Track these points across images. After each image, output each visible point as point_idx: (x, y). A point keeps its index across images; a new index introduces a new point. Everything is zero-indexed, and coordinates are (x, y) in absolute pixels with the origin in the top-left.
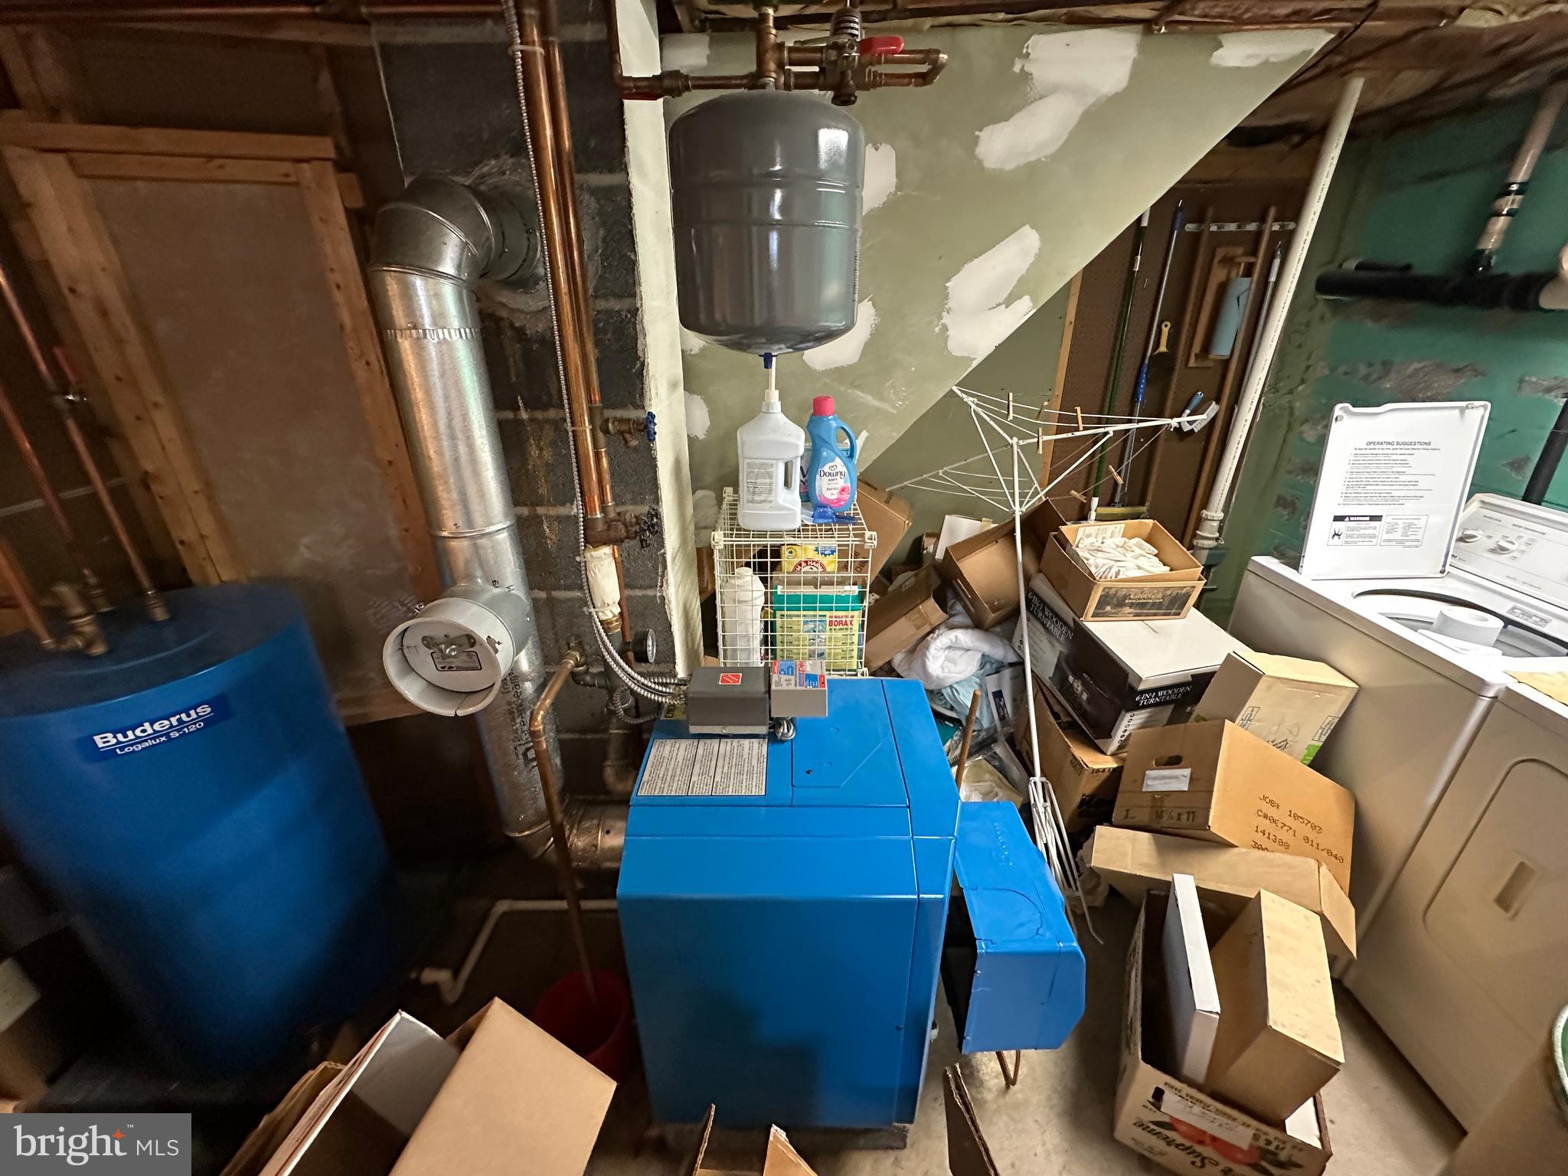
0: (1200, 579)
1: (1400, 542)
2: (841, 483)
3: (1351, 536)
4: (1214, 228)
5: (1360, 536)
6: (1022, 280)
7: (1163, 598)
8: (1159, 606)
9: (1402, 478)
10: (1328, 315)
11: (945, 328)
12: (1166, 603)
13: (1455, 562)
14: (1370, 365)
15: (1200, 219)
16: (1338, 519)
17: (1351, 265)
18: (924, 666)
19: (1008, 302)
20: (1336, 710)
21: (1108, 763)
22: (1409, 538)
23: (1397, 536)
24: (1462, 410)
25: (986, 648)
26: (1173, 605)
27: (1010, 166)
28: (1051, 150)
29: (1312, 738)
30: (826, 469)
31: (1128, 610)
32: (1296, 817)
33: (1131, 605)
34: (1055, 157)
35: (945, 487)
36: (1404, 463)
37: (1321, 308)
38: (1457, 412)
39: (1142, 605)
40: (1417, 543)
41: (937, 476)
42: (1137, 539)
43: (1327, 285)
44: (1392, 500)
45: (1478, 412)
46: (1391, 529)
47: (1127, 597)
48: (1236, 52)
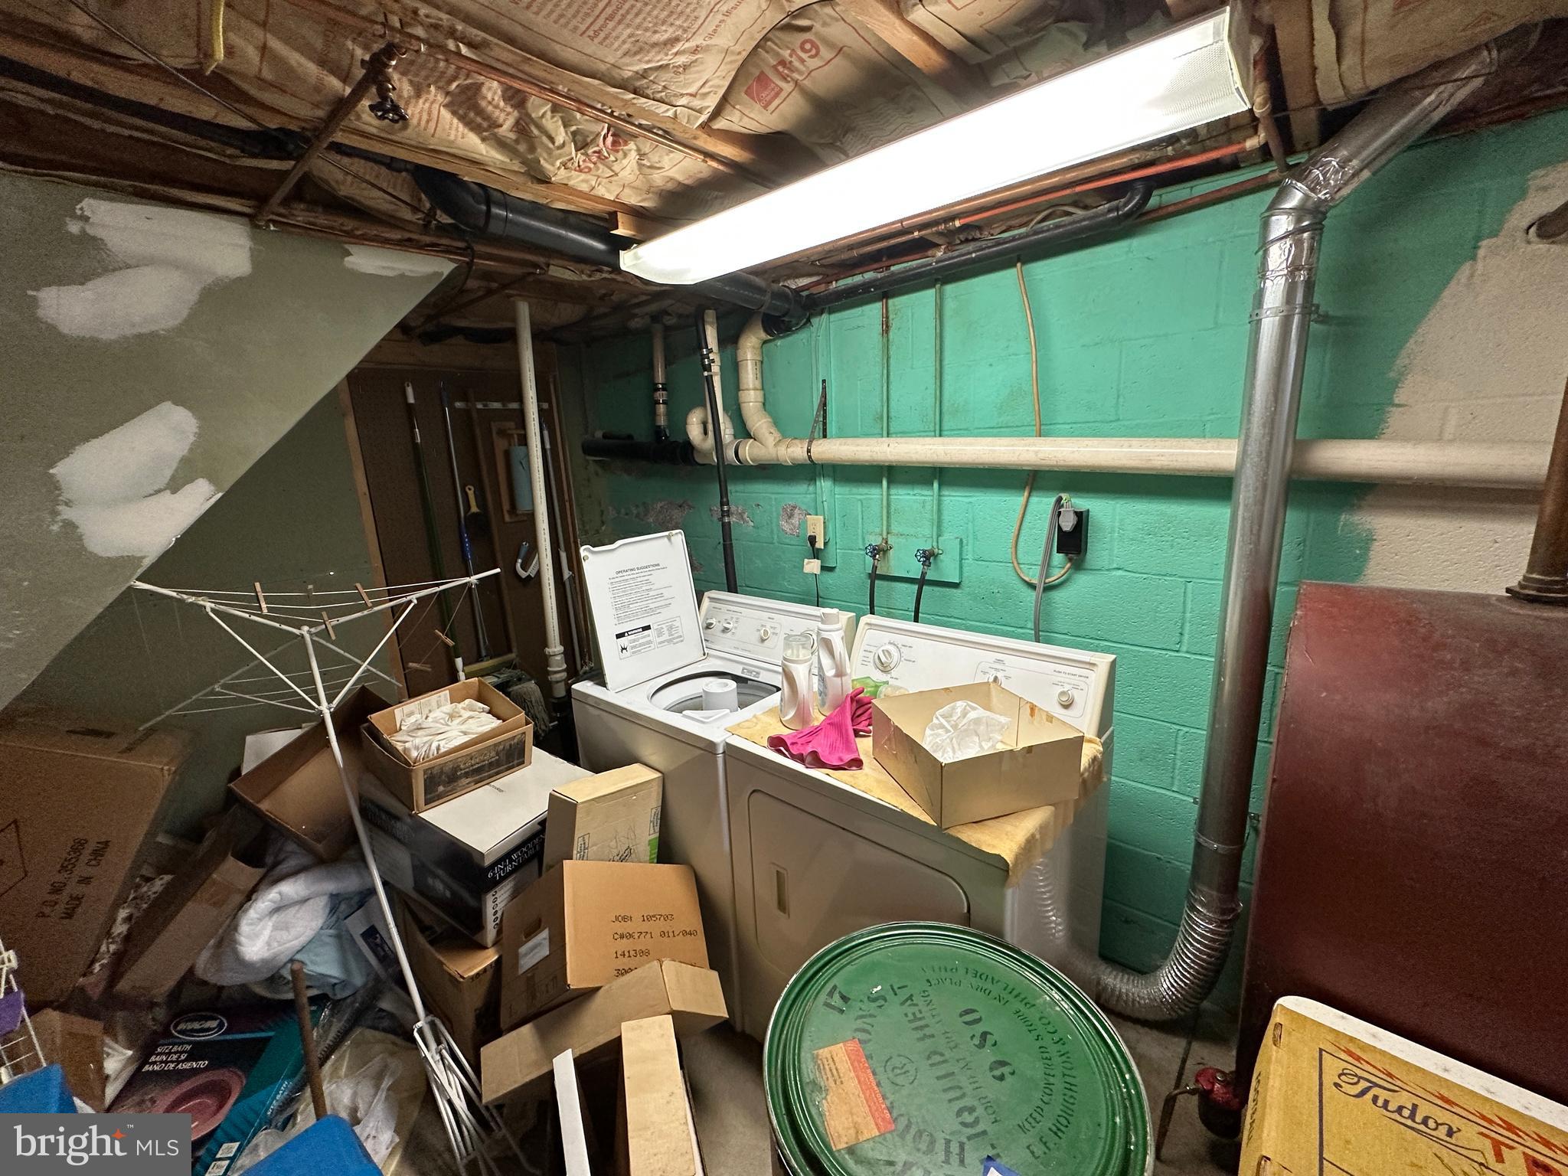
0: (527, 723)
1: (669, 641)
3: (635, 647)
4: (480, 406)
5: (641, 645)
6: (185, 462)
7: (497, 754)
8: (498, 763)
9: (651, 593)
10: (600, 471)
11: (69, 527)
12: (503, 757)
13: (709, 645)
14: (637, 506)
15: (465, 398)
16: (619, 636)
17: (599, 434)
18: (238, 954)
19: (175, 485)
20: (654, 802)
21: (489, 957)
22: (674, 638)
23: (666, 637)
24: (669, 537)
25: (331, 887)
26: (511, 757)
27: (108, 335)
28: (172, 323)
29: (647, 834)
31: (465, 781)
32: (650, 918)
33: (467, 775)
34: (181, 330)
35: (225, 702)
36: (648, 582)
37: (592, 467)
38: (666, 539)
39: (479, 771)
40: (680, 639)
41: (213, 693)
42: (467, 701)
43: (589, 449)
44: (652, 612)
45: (678, 537)
46: (660, 634)
47: (456, 769)
48: (366, 261)
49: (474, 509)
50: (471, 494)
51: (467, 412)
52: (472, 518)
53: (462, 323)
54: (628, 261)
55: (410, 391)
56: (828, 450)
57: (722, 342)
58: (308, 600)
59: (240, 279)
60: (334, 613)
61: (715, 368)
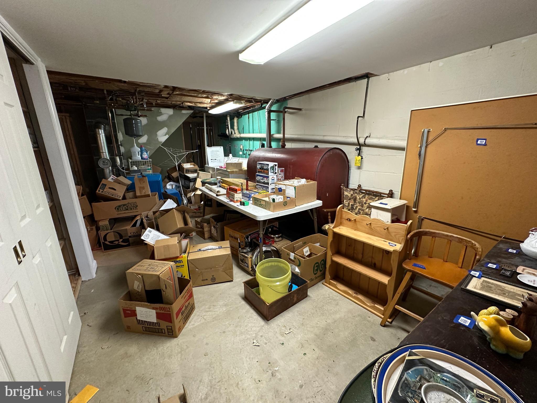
0: (198, 167)
2: (146, 155)
3: (213, 161)
5: (215, 161)
6: (166, 133)
9: (217, 155)
11: (157, 138)
12: (195, 171)
15: (199, 127)
16: (211, 159)
17: (220, 133)
18: (166, 187)
19: (165, 135)
23: (219, 161)
25: (175, 183)
27: (161, 121)
30: (144, 154)
31: (190, 172)
34: (167, 120)
36: (216, 153)
38: (220, 147)
39: (192, 171)
40: (221, 162)
42: (192, 165)
43: (219, 136)
44: (217, 157)
45: (222, 147)
46: (218, 160)
47: (189, 170)
48: (184, 112)
49: (199, 144)
50: (199, 141)
51: (199, 129)
52: (198, 145)
53: (198, 115)
54: (210, 112)
55: (191, 125)
56: (243, 135)
57: (231, 120)
58: (176, 150)
59: (172, 115)
60: (178, 153)
61: (229, 123)
